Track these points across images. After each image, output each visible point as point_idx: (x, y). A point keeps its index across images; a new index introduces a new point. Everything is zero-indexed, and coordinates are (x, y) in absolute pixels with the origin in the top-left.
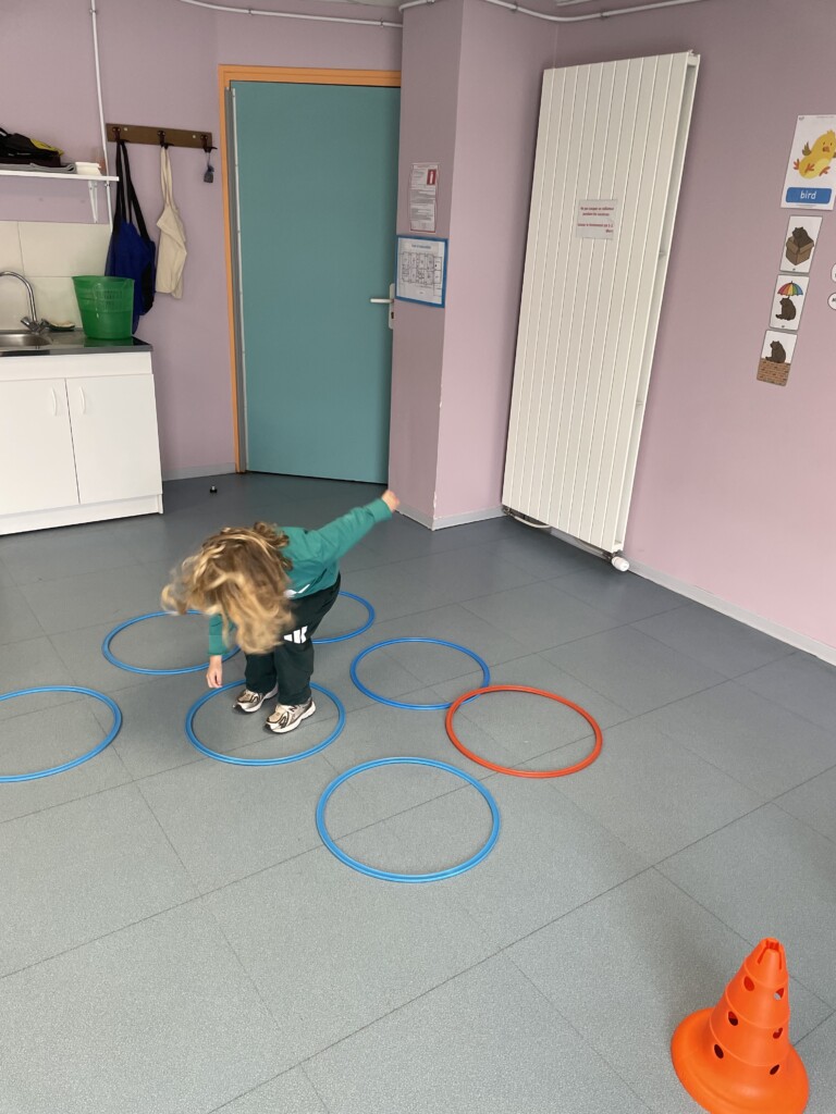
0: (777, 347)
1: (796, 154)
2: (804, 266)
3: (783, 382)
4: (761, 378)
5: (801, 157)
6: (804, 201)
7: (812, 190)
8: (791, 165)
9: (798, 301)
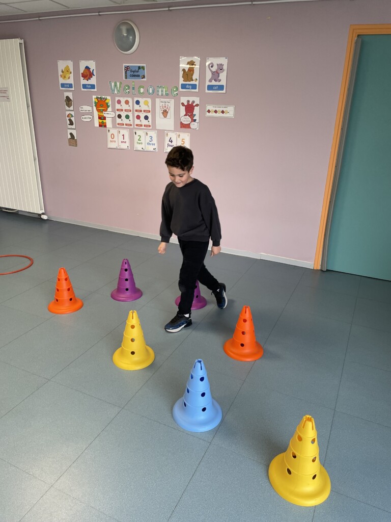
0: (71, 134)
1: (60, 73)
2: (72, 108)
3: (76, 146)
4: (70, 145)
5: (62, 73)
6: (66, 87)
7: (67, 84)
8: (60, 76)
9: (73, 119)
